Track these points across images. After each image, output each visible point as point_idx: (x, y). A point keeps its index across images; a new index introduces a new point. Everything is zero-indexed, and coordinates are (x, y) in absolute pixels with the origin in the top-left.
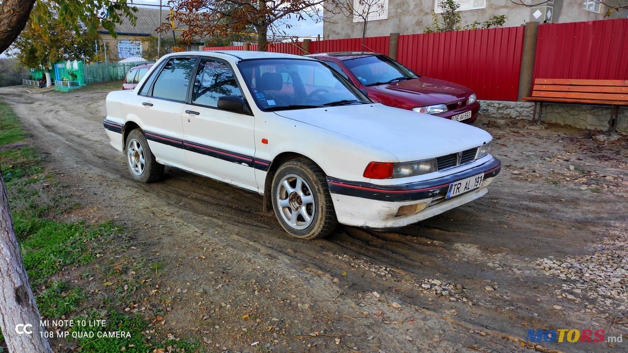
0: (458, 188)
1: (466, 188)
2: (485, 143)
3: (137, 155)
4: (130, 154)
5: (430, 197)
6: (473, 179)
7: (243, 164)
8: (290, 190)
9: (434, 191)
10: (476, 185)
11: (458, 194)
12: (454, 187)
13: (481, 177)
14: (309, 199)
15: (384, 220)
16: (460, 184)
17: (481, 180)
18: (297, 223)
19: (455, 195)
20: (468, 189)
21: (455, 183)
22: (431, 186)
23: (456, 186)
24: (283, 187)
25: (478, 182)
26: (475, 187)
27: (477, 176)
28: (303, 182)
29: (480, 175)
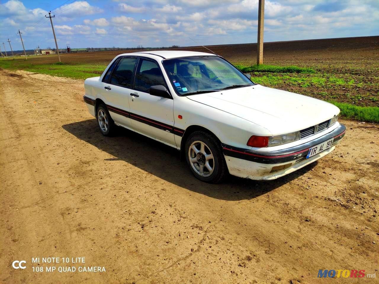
0: (315, 151)
1: (320, 149)
2: (335, 116)
3: (103, 120)
4: (100, 120)
5: (295, 159)
6: (326, 143)
7: (167, 130)
8: (197, 151)
9: (298, 155)
10: (328, 147)
11: (314, 154)
12: (312, 150)
13: (332, 141)
14: (211, 156)
15: (261, 175)
16: (317, 147)
17: (331, 143)
18: (203, 172)
19: (312, 155)
20: (322, 150)
21: (312, 148)
22: (295, 151)
23: (314, 149)
24: (192, 150)
25: (329, 144)
26: (327, 148)
27: (329, 141)
28: (205, 146)
29: (331, 140)
